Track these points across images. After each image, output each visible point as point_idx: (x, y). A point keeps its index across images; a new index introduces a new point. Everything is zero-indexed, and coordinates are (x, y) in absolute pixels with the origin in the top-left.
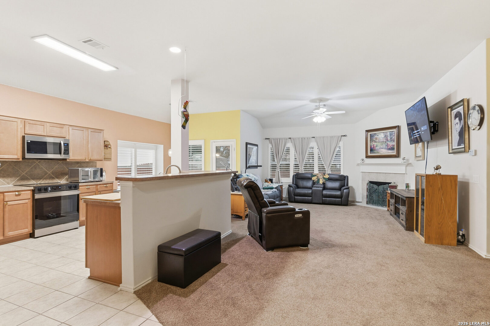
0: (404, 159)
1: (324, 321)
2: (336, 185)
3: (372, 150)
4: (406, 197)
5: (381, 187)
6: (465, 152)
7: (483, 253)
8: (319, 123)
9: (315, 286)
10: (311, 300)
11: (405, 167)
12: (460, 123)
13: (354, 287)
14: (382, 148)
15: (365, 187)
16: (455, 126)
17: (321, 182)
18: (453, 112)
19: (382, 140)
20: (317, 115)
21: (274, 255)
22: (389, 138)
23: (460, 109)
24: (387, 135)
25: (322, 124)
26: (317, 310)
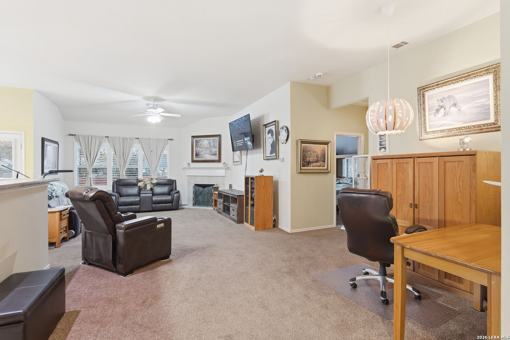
0: (224, 164)
1: (234, 320)
2: (165, 189)
3: (197, 155)
4: (237, 196)
5: (206, 189)
6: (276, 159)
7: (288, 230)
8: (153, 124)
9: (204, 293)
10: (210, 307)
11: (225, 170)
12: (272, 137)
13: (235, 280)
14: (206, 154)
15: (192, 190)
16: (269, 140)
17: (149, 187)
18: (267, 129)
19: (206, 146)
20: (152, 115)
21: (137, 278)
22: (212, 145)
23: (273, 128)
24: (210, 142)
25: (157, 125)
26: (222, 314)
